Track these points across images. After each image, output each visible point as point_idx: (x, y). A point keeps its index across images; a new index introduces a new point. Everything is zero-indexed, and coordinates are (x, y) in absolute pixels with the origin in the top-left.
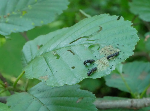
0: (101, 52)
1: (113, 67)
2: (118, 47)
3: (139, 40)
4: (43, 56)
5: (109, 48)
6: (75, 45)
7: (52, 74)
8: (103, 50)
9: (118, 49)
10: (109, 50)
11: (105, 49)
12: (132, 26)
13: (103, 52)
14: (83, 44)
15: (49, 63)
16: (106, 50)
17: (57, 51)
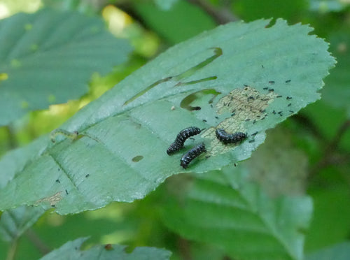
0: (219, 106)
1: (257, 136)
2: (271, 87)
3: (336, 65)
4: (47, 155)
5: (243, 93)
6: (141, 105)
7: (75, 185)
8: (226, 100)
9: (272, 93)
10: (245, 98)
11: (232, 98)
12: (311, 34)
13: (225, 105)
14: (165, 97)
15: (66, 161)
16: (235, 101)
17: (88, 131)
